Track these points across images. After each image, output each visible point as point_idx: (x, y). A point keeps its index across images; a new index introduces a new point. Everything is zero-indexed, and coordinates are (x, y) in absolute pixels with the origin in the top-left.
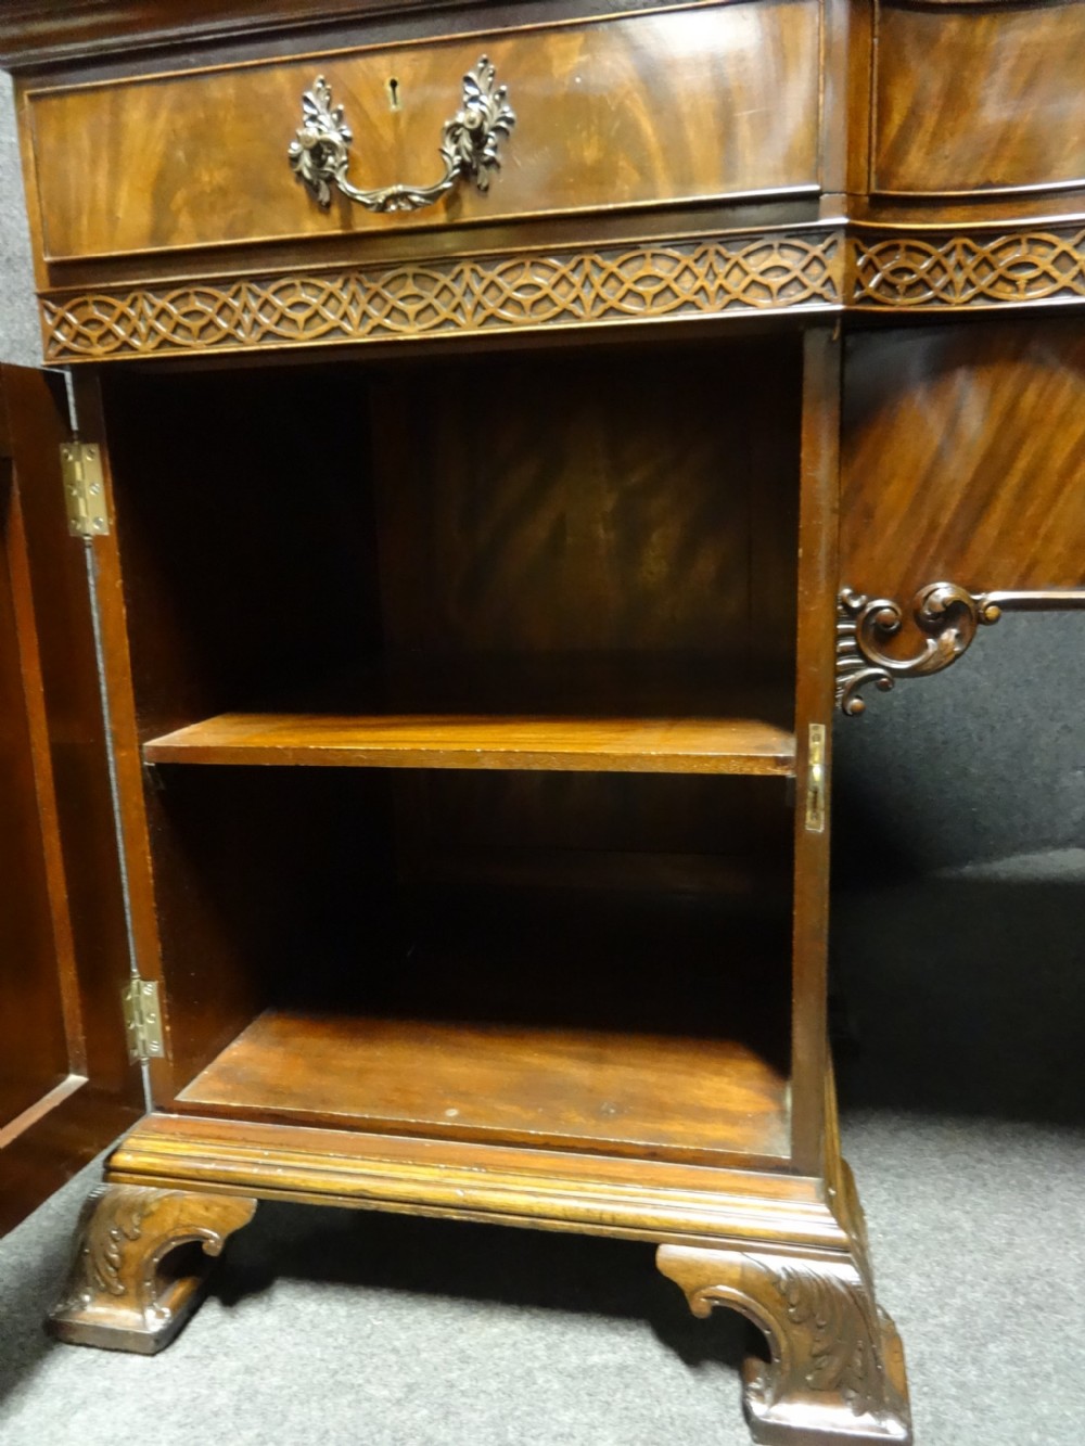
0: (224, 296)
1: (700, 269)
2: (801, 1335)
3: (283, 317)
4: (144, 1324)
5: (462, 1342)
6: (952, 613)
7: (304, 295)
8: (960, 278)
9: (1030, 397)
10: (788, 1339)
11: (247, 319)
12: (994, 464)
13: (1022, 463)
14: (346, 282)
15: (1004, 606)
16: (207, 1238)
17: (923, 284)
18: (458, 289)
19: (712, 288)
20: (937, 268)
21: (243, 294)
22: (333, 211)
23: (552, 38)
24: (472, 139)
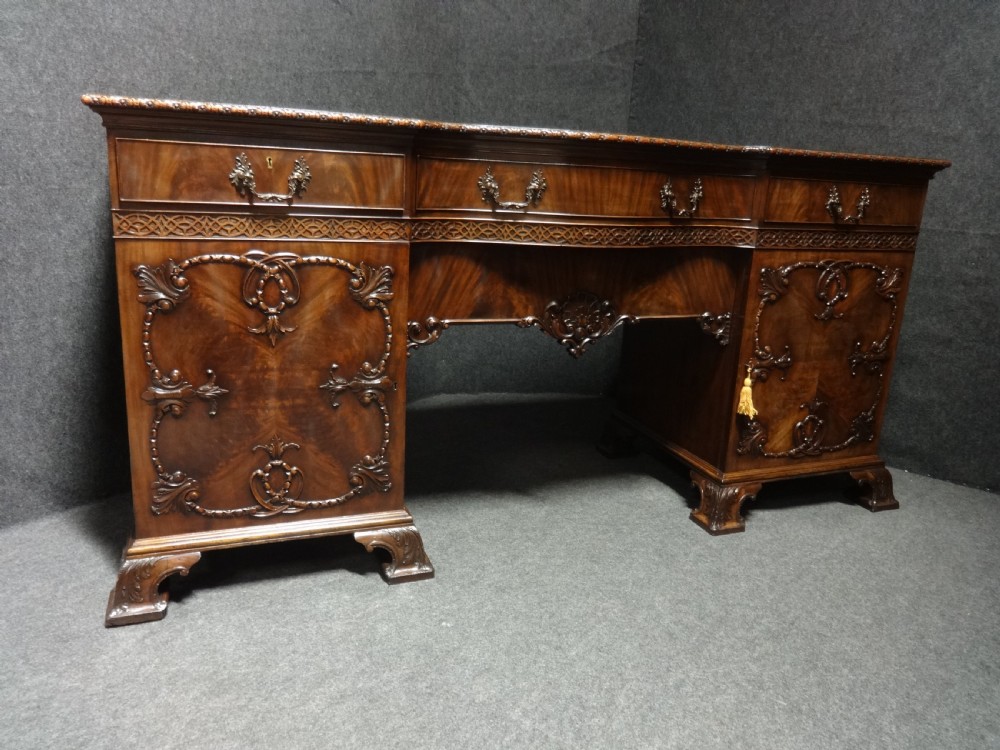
0: (198, 220)
1: (368, 227)
2: (400, 550)
3: (222, 228)
4: (156, 609)
5: (280, 588)
6: (436, 326)
7: (231, 222)
8: (438, 232)
9: (455, 265)
10: (398, 552)
11: (207, 228)
12: (447, 283)
13: (454, 283)
14: (247, 219)
15: (449, 324)
16: (181, 570)
17: (428, 234)
18: (289, 226)
19: (372, 233)
20: (432, 229)
21: (206, 220)
22: (246, 197)
23: (324, 155)
24: (298, 182)
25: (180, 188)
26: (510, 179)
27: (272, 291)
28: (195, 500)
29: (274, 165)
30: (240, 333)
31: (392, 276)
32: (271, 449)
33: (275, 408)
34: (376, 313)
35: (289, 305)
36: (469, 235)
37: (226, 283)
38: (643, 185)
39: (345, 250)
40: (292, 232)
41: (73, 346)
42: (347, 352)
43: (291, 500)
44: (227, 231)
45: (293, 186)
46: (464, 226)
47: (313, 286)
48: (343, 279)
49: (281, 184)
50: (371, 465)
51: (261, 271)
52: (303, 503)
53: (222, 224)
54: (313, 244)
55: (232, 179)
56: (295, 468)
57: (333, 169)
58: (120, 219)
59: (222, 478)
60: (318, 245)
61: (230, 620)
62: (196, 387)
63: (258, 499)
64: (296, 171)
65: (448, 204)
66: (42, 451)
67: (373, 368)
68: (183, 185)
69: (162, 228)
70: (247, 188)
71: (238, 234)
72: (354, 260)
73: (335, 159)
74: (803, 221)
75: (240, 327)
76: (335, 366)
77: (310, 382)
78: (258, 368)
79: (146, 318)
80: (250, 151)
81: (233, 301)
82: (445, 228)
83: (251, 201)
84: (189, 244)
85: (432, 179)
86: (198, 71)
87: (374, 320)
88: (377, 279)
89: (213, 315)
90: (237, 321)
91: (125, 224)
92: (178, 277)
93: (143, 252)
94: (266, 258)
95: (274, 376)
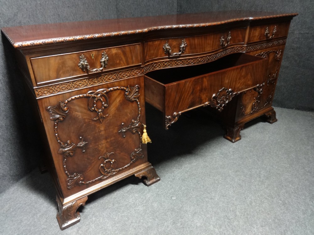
0: (68, 84)
1: (129, 73)
2: (149, 175)
3: (78, 85)
4: (78, 219)
7: (81, 82)
8: (151, 68)
10: (149, 176)
11: (72, 86)
14: (87, 80)
16: (83, 204)
17: (148, 69)
18: (102, 78)
19: (131, 74)
20: (149, 67)
21: (71, 83)
22: (86, 72)
23: (112, 49)
24: (104, 62)
25: (60, 73)
26: (174, 44)
27: (99, 104)
28: (82, 181)
29: (94, 57)
30: (90, 121)
31: (139, 88)
32: (105, 156)
33: (104, 143)
34: (135, 102)
35: (105, 107)
36: (161, 66)
37: (82, 105)
38: (216, 38)
39: (123, 83)
40: (103, 80)
41: (6, 125)
42: (126, 118)
43: (113, 170)
44: (80, 86)
45: (103, 64)
46: (159, 63)
47: (113, 98)
48: (123, 93)
49: (98, 64)
50: (137, 151)
51: (94, 98)
52: (117, 170)
53: (77, 84)
54: (111, 83)
55: (80, 66)
56: (113, 160)
57: (116, 54)
58: (38, 91)
59: (90, 171)
60: (113, 83)
61: (104, 215)
62: (77, 144)
63: (103, 173)
64: (103, 58)
65: (153, 57)
66: (4, 166)
67: (135, 121)
68: (61, 72)
69: (55, 91)
70: (86, 68)
71: (84, 86)
72: (126, 86)
73: (116, 50)
74: (259, 41)
75: (89, 119)
76: (123, 124)
77: (115, 131)
78: (97, 131)
79: (55, 125)
80: (85, 53)
81: (85, 111)
82: (153, 66)
83: (87, 73)
84: (66, 94)
85: (148, 49)
86: (27, 2)
87: (134, 105)
88: (134, 91)
89: (79, 118)
90: (88, 117)
91: (40, 93)
92: (64, 107)
93: (49, 101)
94: (95, 93)
95: (103, 133)
